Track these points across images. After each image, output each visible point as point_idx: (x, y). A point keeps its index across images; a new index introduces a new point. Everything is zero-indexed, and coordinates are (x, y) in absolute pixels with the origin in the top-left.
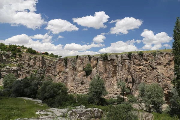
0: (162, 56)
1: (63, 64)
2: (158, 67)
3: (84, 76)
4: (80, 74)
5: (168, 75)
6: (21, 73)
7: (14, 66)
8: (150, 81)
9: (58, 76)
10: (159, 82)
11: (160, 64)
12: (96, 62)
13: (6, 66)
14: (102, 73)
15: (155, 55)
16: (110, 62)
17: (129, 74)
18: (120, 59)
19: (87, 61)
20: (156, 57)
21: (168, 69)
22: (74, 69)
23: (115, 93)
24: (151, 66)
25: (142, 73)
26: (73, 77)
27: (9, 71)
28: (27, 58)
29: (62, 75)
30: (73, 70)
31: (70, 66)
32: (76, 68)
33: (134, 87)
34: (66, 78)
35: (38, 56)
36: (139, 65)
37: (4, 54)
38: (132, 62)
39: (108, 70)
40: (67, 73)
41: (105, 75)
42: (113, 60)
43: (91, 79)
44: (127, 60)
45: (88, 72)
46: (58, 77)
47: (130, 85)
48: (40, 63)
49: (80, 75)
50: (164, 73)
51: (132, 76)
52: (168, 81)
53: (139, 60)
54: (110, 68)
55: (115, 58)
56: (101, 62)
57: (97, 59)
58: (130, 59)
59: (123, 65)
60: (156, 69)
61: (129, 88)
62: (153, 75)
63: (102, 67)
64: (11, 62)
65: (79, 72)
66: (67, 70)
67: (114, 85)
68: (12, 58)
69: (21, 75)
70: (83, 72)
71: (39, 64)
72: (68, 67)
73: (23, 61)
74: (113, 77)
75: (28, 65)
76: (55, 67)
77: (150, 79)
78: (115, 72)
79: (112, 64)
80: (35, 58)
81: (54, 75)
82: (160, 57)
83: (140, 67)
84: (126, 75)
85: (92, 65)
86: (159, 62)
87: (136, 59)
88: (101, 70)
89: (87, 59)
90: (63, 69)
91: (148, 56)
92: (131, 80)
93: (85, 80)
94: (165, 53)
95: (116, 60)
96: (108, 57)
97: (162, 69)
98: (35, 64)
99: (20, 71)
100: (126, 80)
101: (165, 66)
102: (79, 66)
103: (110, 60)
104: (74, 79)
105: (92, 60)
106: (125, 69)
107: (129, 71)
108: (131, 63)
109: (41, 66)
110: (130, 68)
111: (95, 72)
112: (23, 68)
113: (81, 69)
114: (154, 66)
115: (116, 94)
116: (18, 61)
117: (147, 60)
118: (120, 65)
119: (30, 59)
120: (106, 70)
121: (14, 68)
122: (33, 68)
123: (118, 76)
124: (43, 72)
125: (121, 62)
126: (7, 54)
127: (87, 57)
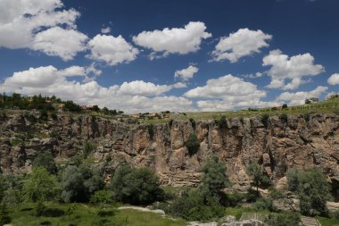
0: (320, 122)
1: (146, 134)
2: (314, 139)
3: (186, 155)
4: (179, 152)
5: (332, 152)
6: (58, 149)
7: (45, 136)
8: (301, 162)
9: (139, 155)
10: (318, 164)
11: (317, 134)
12: (205, 131)
13: (32, 137)
14: (218, 150)
15: (307, 119)
16: (230, 131)
17: (265, 150)
18: (247, 126)
19: (189, 130)
20: (310, 121)
21: (331, 142)
22: (167, 143)
23: (241, 182)
24: (302, 138)
25: (286, 150)
26: (167, 156)
27: (38, 147)
28: (66, 121)
29: (146, 154)
30: (165, 145)
31: (159, 138)
32: (170, 142)
33: (274, 173)
34: (153, 158)
35: (85, 117)
36: (282, 136)
37: (27, 116)
38: (270, 131)
39: (228, 145)
40: (154, 150)
41: (224, 153)
42: (236, 128)
43: (199, 160)
44: (261, 127)
45: (192, 149)
46: (138, 158)
47: (268, 169)
48: (90, 128)
49: (178, 154)
50: (325, 149)
51: (270, 154)
52: (332, 163)
53: (282, 129)
54: (231, 140)
55: (239, 124)
56: (216, 132)
57: (207, 126)
58: (265, 127)
59: (253, 136)
60: (311, 141)
61: (265, 174)
62: (305, 152)
63: (218, 139)
64: (40, 129)
65: (175, 148)
66: (155, 145)
67: (238, 169)
68: (40, 123)
69: (58, 152)
70: (185, 149)
71: (87, 130)
72: (155, 141)
73: (60, 126)
74: (236, 155)
75: (70, 133)
76: (132, 141)
77: (301, 159)
78: (239, 147)
79: (234, 133)
80: (80, 120)
81: (130, 154)
82: (316, 122)
83: (284, 139)
84: (260, 153)
85: (198, 137)
86: (315, 130)
87: (277, 126)
88: (217, 145)
89: (189, 126)
90: (147, 145)
91: (297, 121)
92: (269, 162)
93: (187, 162)
94: (325, 116)
95: (241, 127)
96: (228, 123)
97: (321, 143)
98: (80, 130)
99: (57, 144)
100: (261, 161)
101: (325, 138)
102: (176, 138)
103: (230, 127)
104: (167, 161)
105: (198, 128)
106: (257, 142)
107: (264, 147)
108: (268, 133)
109: (91, 133)
110: (265, 141)
111: (206, 148)
112: (60, 139)
113: (179, 142)
114: (306, 137)
115: (244, 184)
116: (51, 126)
117: (294, 128)
118: (248, 135)
119: (72, 121)
120: (224, 144)
121: (47, 140)
122: (78, 139)
123: (246, 154)
124: (108, 149)
125: (250, 130)
126: (32, 116)
127: (190, 123)
